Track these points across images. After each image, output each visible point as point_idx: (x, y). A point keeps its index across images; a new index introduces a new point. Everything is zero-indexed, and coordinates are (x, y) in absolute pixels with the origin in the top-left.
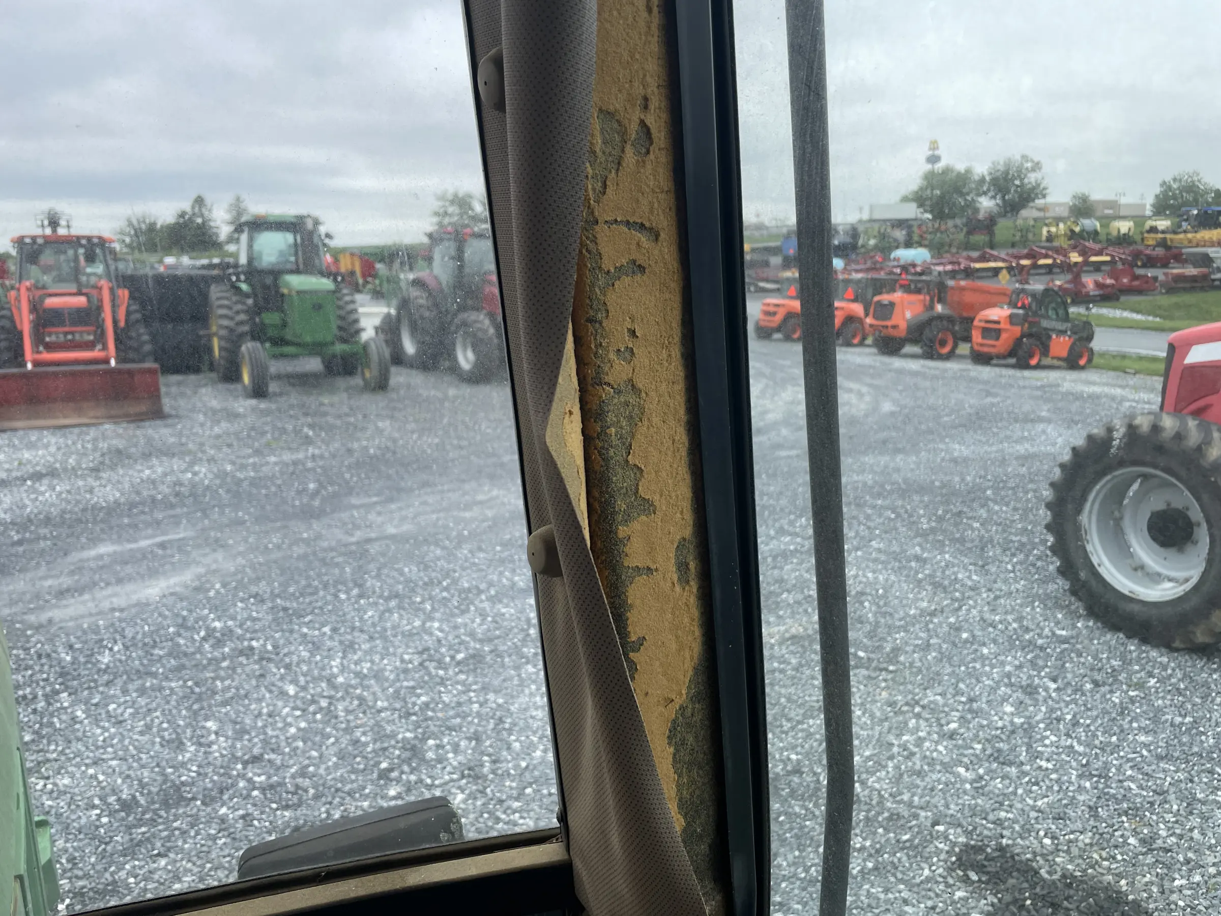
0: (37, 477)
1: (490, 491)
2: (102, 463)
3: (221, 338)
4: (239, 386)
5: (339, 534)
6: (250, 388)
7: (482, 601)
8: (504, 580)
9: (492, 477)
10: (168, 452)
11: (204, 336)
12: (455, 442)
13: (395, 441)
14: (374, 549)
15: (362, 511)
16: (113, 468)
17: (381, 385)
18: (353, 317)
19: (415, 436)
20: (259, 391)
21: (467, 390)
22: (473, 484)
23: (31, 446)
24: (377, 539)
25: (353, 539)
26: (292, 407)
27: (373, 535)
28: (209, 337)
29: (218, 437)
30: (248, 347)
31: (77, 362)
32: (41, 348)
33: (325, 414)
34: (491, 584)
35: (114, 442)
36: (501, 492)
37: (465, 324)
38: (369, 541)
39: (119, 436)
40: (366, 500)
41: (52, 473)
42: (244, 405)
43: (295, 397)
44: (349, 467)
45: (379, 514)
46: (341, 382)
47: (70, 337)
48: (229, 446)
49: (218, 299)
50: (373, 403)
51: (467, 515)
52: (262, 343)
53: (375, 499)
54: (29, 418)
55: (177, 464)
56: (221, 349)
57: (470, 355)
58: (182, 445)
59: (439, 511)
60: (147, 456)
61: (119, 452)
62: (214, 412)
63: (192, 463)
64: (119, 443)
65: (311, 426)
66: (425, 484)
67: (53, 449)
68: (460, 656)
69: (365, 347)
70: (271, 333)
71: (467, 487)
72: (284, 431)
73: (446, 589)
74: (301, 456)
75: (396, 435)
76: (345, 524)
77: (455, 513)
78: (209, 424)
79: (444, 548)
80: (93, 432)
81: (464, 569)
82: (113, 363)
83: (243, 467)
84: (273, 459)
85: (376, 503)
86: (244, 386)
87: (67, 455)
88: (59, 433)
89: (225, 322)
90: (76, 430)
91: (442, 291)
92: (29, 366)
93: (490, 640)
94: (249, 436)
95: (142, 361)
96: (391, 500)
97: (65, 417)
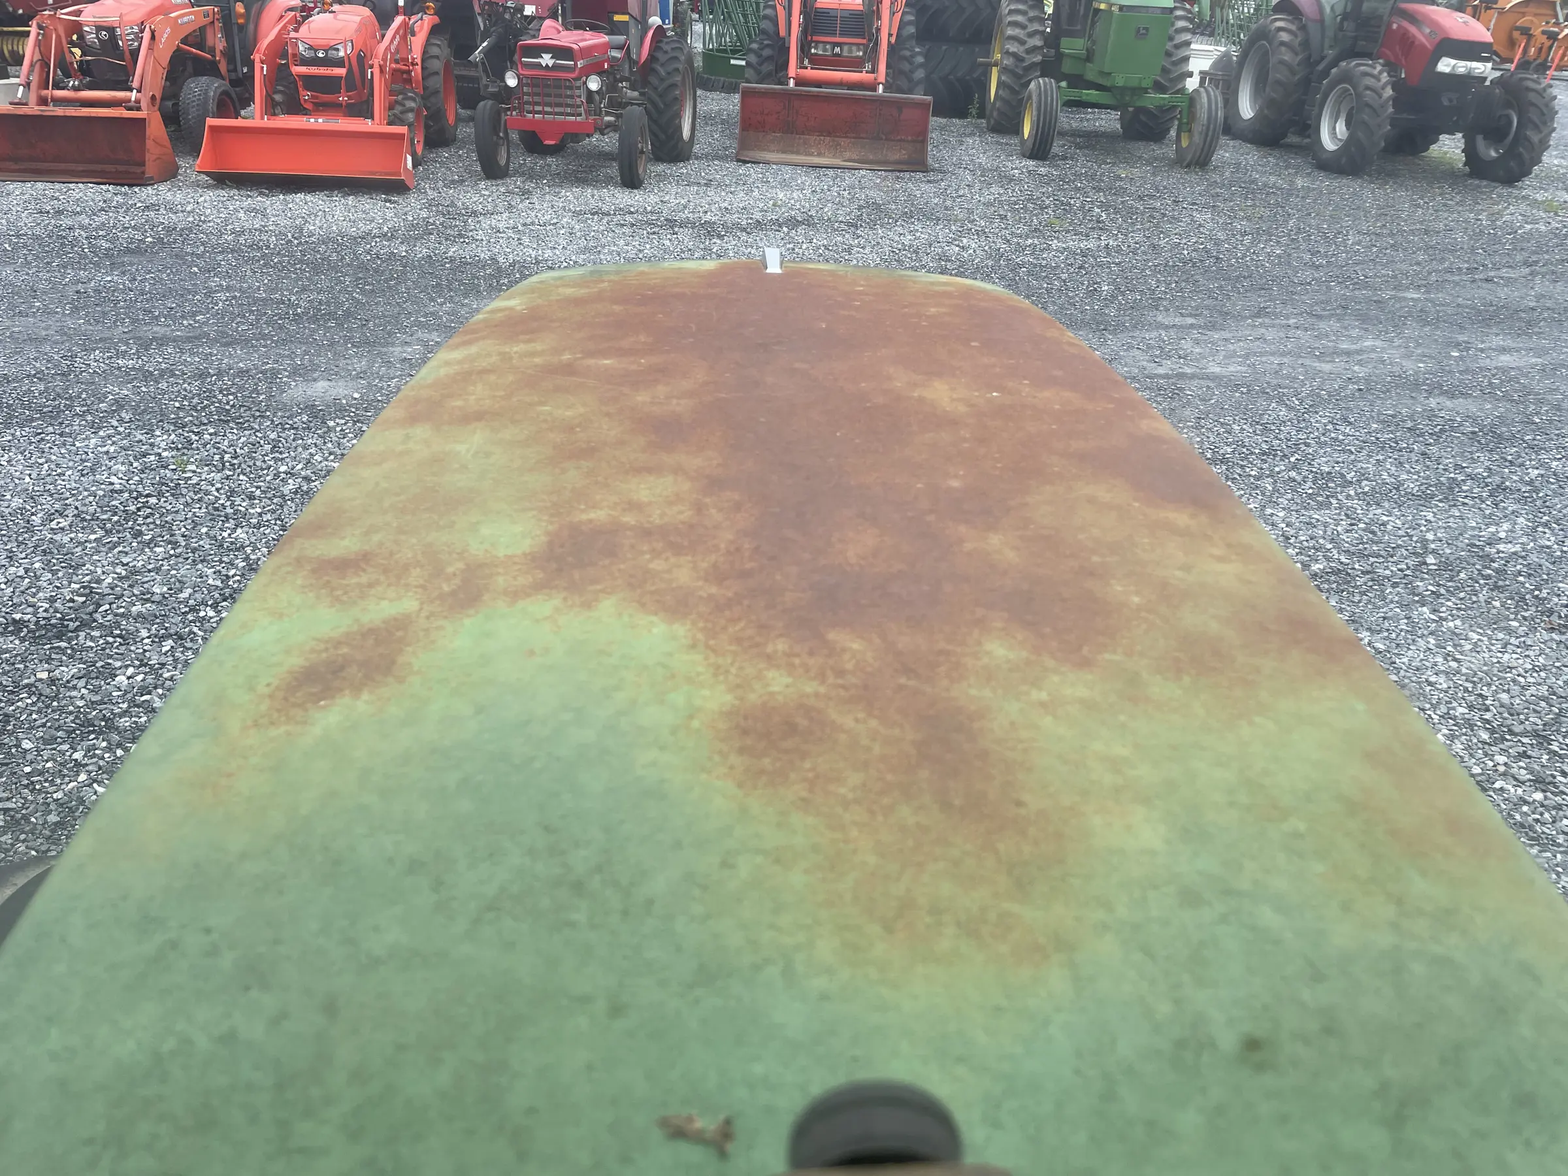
0: (793, 223)
1: (1360, 338)
2: (860, 217)
3: (1004, 70)
4: (1015, 140)
5: (1143, 360)
6: (1030, 144)
7: (1348, 497)
8: (1385, 475)
9: (1364, 319)
10: (930, 216)
11: (982, 64)
12: (1307, 257)
13: (1218, 243)
14: (1192, 389)
15: (1172, 332)
16: (872, 225)
17: (1200, 161)
18: (1183, 53)
19: (1247, 240)
20: (1039, 151)
21: (1325, 182)
22: (1334, 324)
23: (784, 184)
24: (1193, 376)
25: (1161, 371)
26: (1078, 176)
27: (1188, 370)
28: (988, 66)
29: (989, 204)
30: (1038, 85)
31: (840, 84)
32: (806, 62)
33: (1122, 191)
34: (1363, 476)
35: (871, 193)
36: (1378, 343)
37: (1346, 77)
38: (1181, 376)
39: (877, 186)
40: (1178, 320)
41: (808, 222)
42: (1019, 166)
43: (1082, 164)
44: (1155, 270)
45: (1197, 342)
46: (1145, 150)
47: (837, 50)
48: (1003, 218)
49: (1011, 12)
50: (1191, 185)
51: (1327, 367)
52: (1058, 81)
53: (1190, 321)
54: (784, 152)
55: (942, 232)
56: (1000, 84)
57: (1341, 128)
58: (946, 208)
59: (1283, 354)
60: (908, 216)
61: (877, 207)
62: (984, 172)
63: (960, 234)
64: (878, 196)
65: (1104, 206)
66: (1260, 313)
67: (808, 192)
68: (1316, 567)
69: (1192, 99)
70: (1067, 67)
71: (1323, 325)
72: (1067, 208)
73: (1294, 467)
74: (1091, 244)
75: (1221, 235)
76: (1149, 347)
77: (1307, 362)
78: (977, 186)
79: (1290, 409)
80: (849, 178)
81: (1321, 445)
82: (881, 88)
83: (1020, 249)
84: (1055, 244)
85: (1192, 326)
86: (1023, 142)
87: (823, 202)
88: (813, 174)
89: (1013, 47)
90: (831, 172)
91: (1322, 21)
92: (792, 83)
93: (1363, 556)
94: (1025, 208)
95: (910, 92)
96: (1213, 327)
97: (819, 155)
